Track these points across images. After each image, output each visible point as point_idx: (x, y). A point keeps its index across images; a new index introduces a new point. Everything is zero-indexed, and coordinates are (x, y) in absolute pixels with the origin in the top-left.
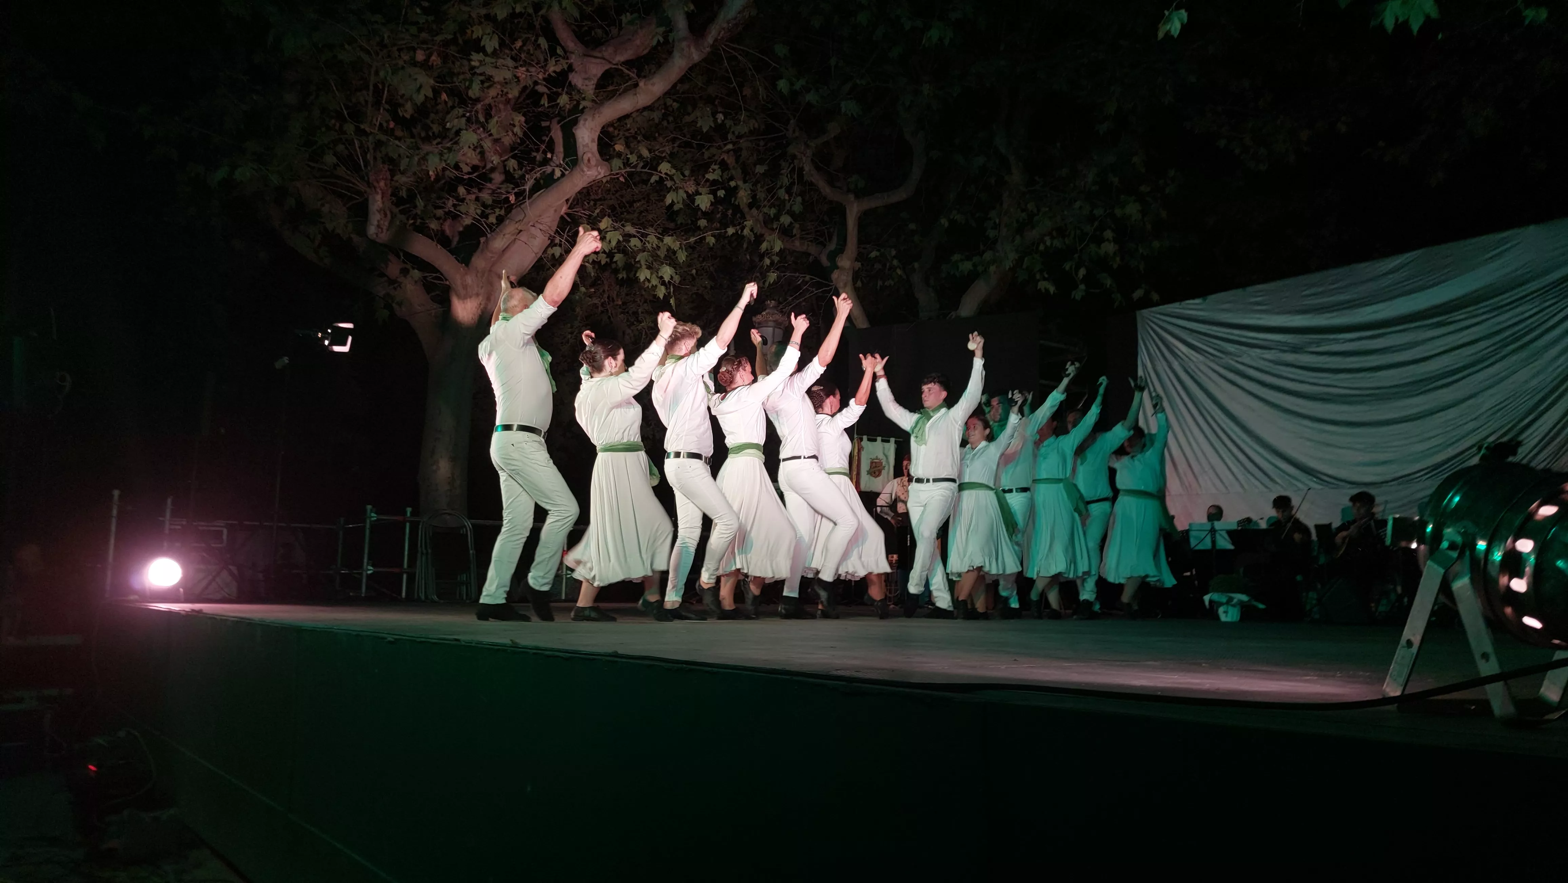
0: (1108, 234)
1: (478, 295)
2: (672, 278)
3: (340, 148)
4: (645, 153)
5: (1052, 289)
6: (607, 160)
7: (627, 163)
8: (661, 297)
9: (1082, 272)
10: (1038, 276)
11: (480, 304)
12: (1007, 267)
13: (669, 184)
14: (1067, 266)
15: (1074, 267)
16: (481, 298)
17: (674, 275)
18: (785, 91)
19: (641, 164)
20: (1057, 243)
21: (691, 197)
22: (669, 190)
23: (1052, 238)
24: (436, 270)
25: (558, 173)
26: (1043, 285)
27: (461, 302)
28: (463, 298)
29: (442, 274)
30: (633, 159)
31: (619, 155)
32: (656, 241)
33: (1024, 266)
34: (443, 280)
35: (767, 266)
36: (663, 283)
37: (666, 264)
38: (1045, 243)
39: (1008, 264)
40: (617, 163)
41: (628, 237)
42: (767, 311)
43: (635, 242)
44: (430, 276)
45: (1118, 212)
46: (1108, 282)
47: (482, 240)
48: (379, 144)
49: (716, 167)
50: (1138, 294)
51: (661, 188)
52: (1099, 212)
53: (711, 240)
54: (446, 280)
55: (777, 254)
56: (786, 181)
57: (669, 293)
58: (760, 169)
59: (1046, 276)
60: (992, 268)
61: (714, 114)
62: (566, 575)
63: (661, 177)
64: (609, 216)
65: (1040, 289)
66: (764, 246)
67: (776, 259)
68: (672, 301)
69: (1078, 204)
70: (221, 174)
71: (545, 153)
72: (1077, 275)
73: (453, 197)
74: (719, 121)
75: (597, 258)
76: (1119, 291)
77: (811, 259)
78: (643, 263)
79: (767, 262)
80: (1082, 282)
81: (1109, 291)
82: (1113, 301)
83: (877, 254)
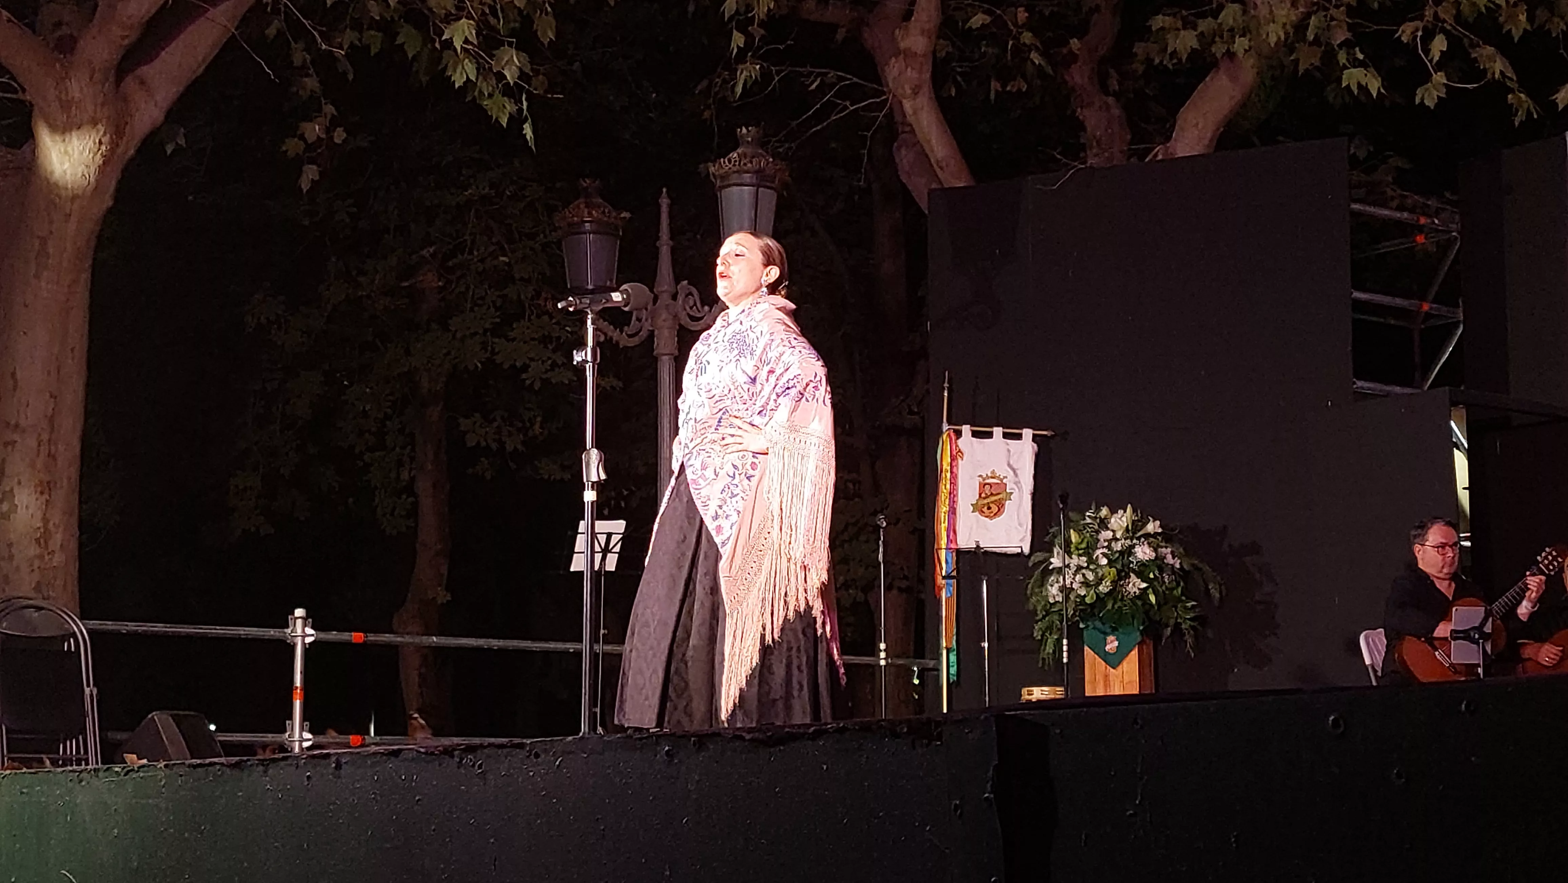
1: (94, 123)
2: (523, 75)
5: (1374, 86)
8: (504, 122)
9: (1440, 44)
10: (1342, 58)
11: (100, 143)
12: (1273, 40)
14: (1405, 34)
15: (1420, 34)
16: (101, 128)
17: (527, 69)
26: (1353, 77)
27: (58, 138)
28: (63, 129)
29: (13, 78)
33: (1310, 37)
34: (16, 92)
35: (738, 46)
37: (510, 44)
39: (1274, 34)
42: (740, 150)
46: (1498, 66)
54: (24, 90)
55: (762, 24)
57: (520, 110)
59: (1361, 56)
60: (1241, 44)
62: (301, 742)
65: (1348, 86)
67: (758, 32)
68: (528, 130)
72: (1427, 52)
75: (360, 40)
76: (1524, 86)
77: (840, 35)
78: (458, 44)
79: (738, 40)
80: (1439, 67)
81: (1500, 88)
82: (1511, 111)
83: (988, 19)
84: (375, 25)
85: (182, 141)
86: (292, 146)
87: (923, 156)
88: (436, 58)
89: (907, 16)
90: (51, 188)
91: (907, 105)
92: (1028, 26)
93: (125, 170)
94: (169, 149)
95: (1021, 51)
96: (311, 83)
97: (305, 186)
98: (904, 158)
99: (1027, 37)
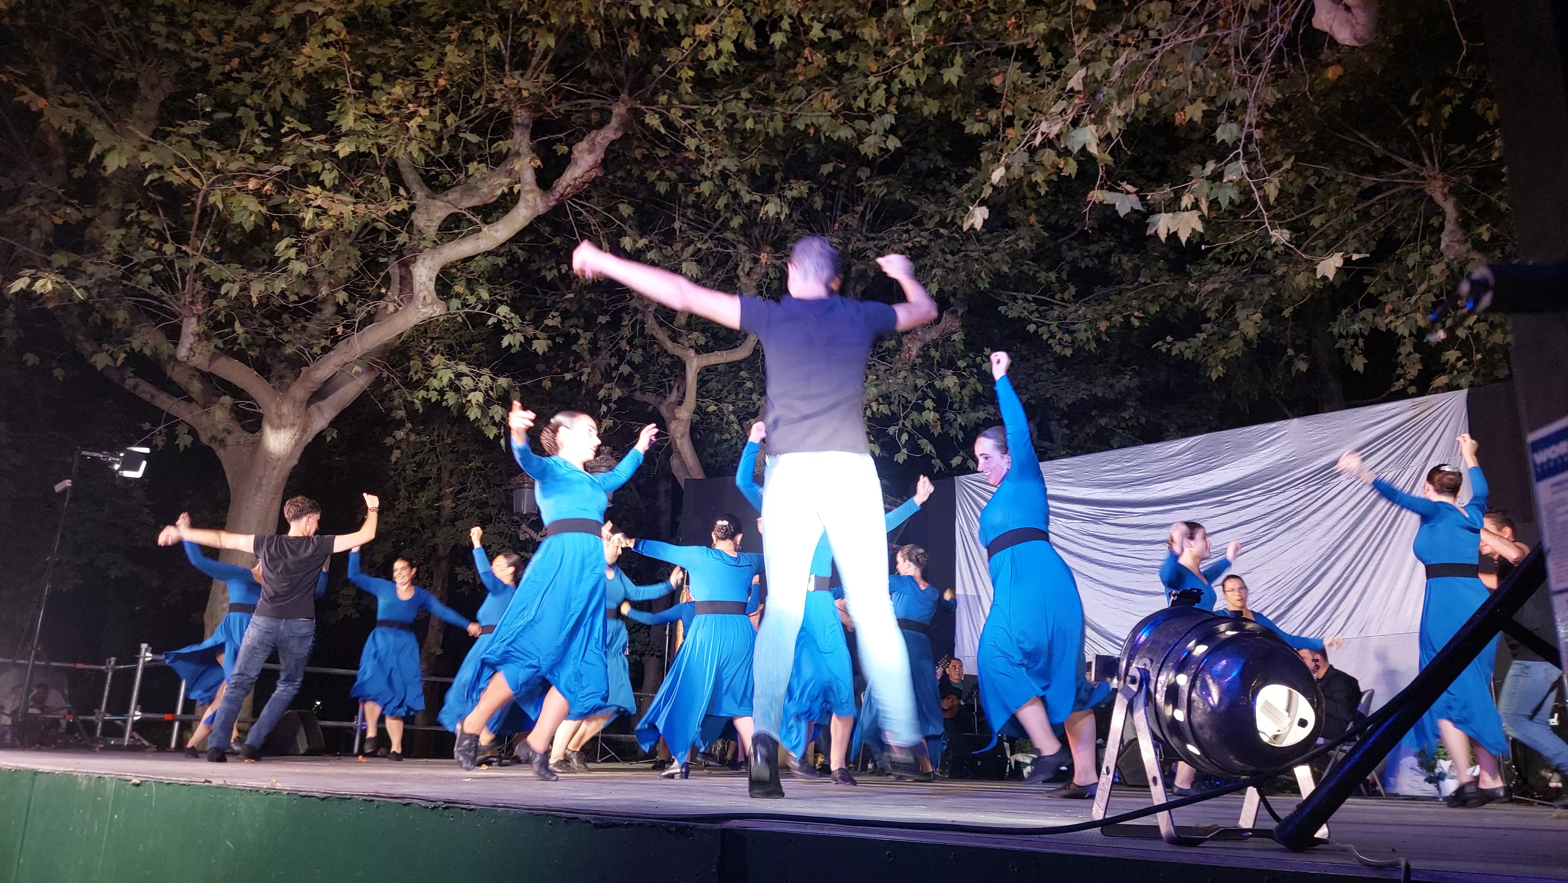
0: (929, 403)
1: (292, 426)
3: (158, 267)
4: (485, 295)
6: (444, 300)
7: (465, 305)
8: (492, 437)
9: (905, 437)
11: (294, 435)
13: (507, 327)
14: (891, 430)
16: (295, 429)
18: (628, 248)
19: (480, 306)
20: (884, 409)
21: (529, 341)
22: (506, 332)
23: (879, 404)
24: (252, 399)
25: (391, 308)
27: (275, 431)
28: (277, 428)
29: (255, 402)
30: (472, 300)
31: (458, 296)
32: (490, 382)
34: (256, 408)
35: (603, 413)
36: (494, 424)
37: (499, 405)
38: (871, 407)
40: (455, 303)
41: (459, 375)
43: (467, 382)
44: (242, 404)
45: (938, 384)
46: (929, 448)
47: (304, 369)
48: (201, 266)
49: (557, 314)
50: (956, 461)
51: (499, 330)
52: (921, 382)
53: (547, 384)
54: (259, 408)
56: (626, 332)
58: (603, 319)
61: (558, 264)
63: (499, 320)
64: (442, 355)
66: (602, 393)
69: (903, 374)
70: (19, 285)
71: (379, 287)
73: (276, 324)
74: (563, 271)
75: (427, 396)
76: (938, 457)
77: (650, 408)
78: (474, 402)
79: (604, 408)
80: (904, 446)
81: (929, 457)
82: (933, 467)
83: (715, 408)
84: (435, 389)
85: (335, 436)
86: (389, 441)
87: (683, 463)
88: (462, 406)
89: (680, 403)
90: (268, 453)
91: (678, 442)
92: (733, 412)
93: (306, 448)
94: (328, 439)
95: (729, 423)
96: (402, 413)
97: (393, 460)
98: (675, 462)
99: (732, 417)
